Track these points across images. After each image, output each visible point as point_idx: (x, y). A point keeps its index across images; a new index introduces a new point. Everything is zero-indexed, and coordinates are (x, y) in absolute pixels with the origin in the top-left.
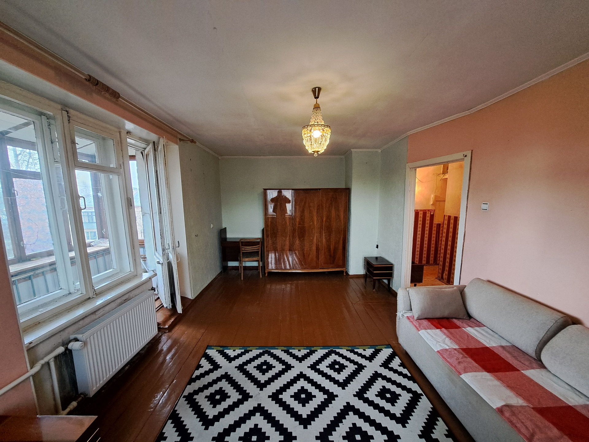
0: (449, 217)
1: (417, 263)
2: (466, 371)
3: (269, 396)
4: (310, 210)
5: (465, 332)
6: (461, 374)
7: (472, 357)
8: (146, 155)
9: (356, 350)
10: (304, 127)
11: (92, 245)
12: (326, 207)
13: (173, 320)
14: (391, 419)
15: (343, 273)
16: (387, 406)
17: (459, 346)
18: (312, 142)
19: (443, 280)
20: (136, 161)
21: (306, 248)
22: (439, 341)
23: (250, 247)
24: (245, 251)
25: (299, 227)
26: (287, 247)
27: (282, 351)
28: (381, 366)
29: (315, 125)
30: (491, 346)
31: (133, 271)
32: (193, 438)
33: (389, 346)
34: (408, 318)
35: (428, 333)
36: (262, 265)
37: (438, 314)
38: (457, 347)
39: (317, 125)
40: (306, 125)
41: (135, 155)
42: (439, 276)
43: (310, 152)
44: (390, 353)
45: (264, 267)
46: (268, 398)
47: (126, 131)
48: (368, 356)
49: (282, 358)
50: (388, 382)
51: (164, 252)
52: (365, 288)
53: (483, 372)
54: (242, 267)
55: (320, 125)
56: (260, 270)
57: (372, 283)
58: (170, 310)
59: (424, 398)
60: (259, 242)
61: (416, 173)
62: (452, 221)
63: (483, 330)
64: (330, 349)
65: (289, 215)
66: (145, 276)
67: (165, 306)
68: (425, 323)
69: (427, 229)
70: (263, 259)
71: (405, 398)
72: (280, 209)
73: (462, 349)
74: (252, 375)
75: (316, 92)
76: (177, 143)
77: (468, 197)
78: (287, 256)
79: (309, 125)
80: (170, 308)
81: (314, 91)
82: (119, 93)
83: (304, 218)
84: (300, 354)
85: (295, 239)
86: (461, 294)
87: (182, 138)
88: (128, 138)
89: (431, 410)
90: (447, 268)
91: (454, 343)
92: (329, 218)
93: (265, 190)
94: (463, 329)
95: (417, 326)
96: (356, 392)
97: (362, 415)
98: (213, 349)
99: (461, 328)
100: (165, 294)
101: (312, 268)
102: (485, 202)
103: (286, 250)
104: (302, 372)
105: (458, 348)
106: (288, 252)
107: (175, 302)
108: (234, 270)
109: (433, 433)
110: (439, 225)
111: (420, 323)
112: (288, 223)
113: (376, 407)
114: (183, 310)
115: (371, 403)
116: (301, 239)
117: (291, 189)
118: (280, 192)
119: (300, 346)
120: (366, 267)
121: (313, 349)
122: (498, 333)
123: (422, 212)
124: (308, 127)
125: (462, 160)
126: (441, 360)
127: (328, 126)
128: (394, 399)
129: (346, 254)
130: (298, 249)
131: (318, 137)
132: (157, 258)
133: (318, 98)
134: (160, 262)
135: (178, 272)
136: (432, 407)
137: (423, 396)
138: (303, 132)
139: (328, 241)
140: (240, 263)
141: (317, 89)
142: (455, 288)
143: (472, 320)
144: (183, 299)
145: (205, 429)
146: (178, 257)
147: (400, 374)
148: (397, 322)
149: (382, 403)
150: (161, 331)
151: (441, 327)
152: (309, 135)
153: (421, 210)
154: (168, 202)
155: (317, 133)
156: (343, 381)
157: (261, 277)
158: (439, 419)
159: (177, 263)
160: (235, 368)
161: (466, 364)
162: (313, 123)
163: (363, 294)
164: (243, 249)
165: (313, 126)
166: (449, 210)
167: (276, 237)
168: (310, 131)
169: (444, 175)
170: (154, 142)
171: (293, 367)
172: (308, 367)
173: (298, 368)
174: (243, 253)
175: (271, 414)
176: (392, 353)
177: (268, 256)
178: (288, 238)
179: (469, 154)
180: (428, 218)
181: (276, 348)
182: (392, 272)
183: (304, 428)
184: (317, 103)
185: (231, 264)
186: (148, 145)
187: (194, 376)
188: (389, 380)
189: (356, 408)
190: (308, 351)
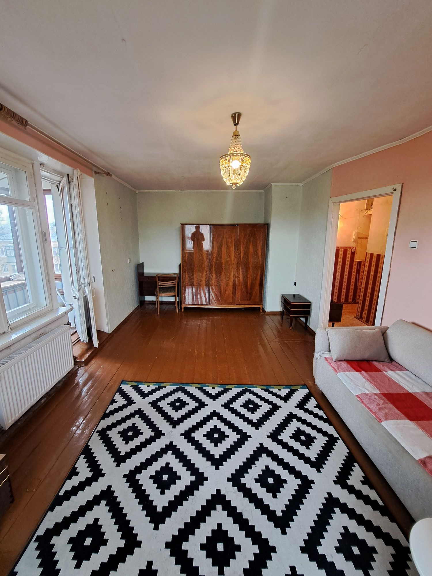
0: (372, 255)
1: (336, 301)
2: (387, 419)
3: (181, 434)
4: (228, 246)
5: (386, 376)
6: (382, 421)
7: (394, 403)
8: (62, 188)
9: (270, 390)
10: (222, 157)
11: (11, 279)
12: (243, 243)
13: (89, 354)
14: (306, 463)
15: (260, 310)
16: (302, 449)
17: (380, 390)
18: (231, 173)
19: (362, 319)
20: (52, 195)
21: (223, 284)
22: (358, 385)
23: (167, 282)
24: (162, 286)
25: (216, 263)
26: (204, 283)
27: (196, 388)
28: (296, 407)
29: (234, 155)
30: (414, 392)
31: (49, 305)
32: (104, 474)
33: (305, 386)
34: (326, 359)
35: (347, 375)
36: (179, 300)
37: (358, 356)
38: (377, 391)
39: (236, 154)
40: (225, 154)
41: (50, 188)
42: (358, 315)
43: (228, 184)
44: (306, 394)
45: (181, 302)
46: (181, 436)
47: (40, 163)
48: (283, 396)
49: (195, 395)
50: (303, 423)
51: (79, 287)
52: (281, 325)
53: (405, 420)
54: (159, 302)
55: (240, 155)
56: (177, 305)
57: (289, 320)
58: (87, 344)
59: (340, 442)
60: (176, 277)
61: (339, 208)
62: (374, 259)
63: (405, 374)
64: (244, 388)
65: (206, 251)
66: (62, 310)
67: (82, 340)
68: (344, 365)
69: (347, 267)
70: (180, 294)
71: (320, 441)
72: (197, 245)
73: (382, 394)
74: (165, 412)
75: (236, 118)
76: (92, 176)
77: (395, 234)
78: (204, 291)
79: (227, 154)
80: (87, 342)
81: (233, 117)
82: (27, 120)
83: (222, 253)
84: (214, 392)
85: (212, 275)
86: (383, 335)
87: (98, 171)
88: (41, 170)
89: (347, 455)
90: (366, 307)
91: (374, 387)
92: (246, 254)
93: (183, 225)
94: (384, 372)
95: (336, 368)
96: (270, 433)
97: (275, 458)
98: (128, 384)
99: (382, 371)
100: (81, 329)
101: (228, 305)
102: (414, 240)
103: (203, 285)
104: (216, 410)
105: (379, 392)
106: (205, 287)
107: (92, 336)
108: (151, 305)
109: (349, 479)
110: (359, 263)
111: (338, 365)
112: (205, 259)
113: (290, 449)
114: (99, 345)
115: (285, 446)
116: (218, 275)
117: (208, 224)
118: (198, 228)
119: (214, 383)
120: (283, 304)
121: (227, 387)
122: (422, 378)
123: (343, 249)
124: (226, 156)
125: (391, 194)
126: (360, 405)
127: (247, 155)
128: (309, 442)
129: (263, 290)
130: (215, 284)
131: (237, 168)
132: (74, 292)
133: (237, 124)
134: (77, 297)
135: (94, 306)
136: (349, 451)
137: (339, 439)
138: (220, 162)
139: (246, 277)
140: (157, 298)
141: (237, 114)
142: (377, 329)
143: (393, 363)
144: (99, 332)
145: (116, 466)
146: (93, 291)
147: (316, 415)
148: (314, 362)
149: (297, 446)
150: (78, 365)
151: (361, 370)
152: (227, 165)
153: (342, 248)
154: (83, 236)
155: (235, 164)
156: (257, 422)
157: (177, 312)
158: (356, 464)
159: (93, 298)
160: (149, 404)
161: (387, 411)
162: (231, 152)
163: (279, 332)
164: (160, 284)
165: (232, 155)
166: (372, 248)
167: (192, 272)
168: (229, 161)
169: (368, 211)
170: (68, 175)
171: (207, 405)
172: (222, 406)
173: (212, 406)
174: (159, 288)
175: (183, 452)
176: (308, 393)
177: (185, 291)
178: (205, 273)
179: (399, 187)
180: (349, 256)
181: (190, 385)
182: (310, 311)
183: (216, 469)
184: (237, 130)
185: (148, 298)
186: (63, 178)
187: (108, 411)
188: (304, 422)
189: (269, 450)
190: (223, 389)
